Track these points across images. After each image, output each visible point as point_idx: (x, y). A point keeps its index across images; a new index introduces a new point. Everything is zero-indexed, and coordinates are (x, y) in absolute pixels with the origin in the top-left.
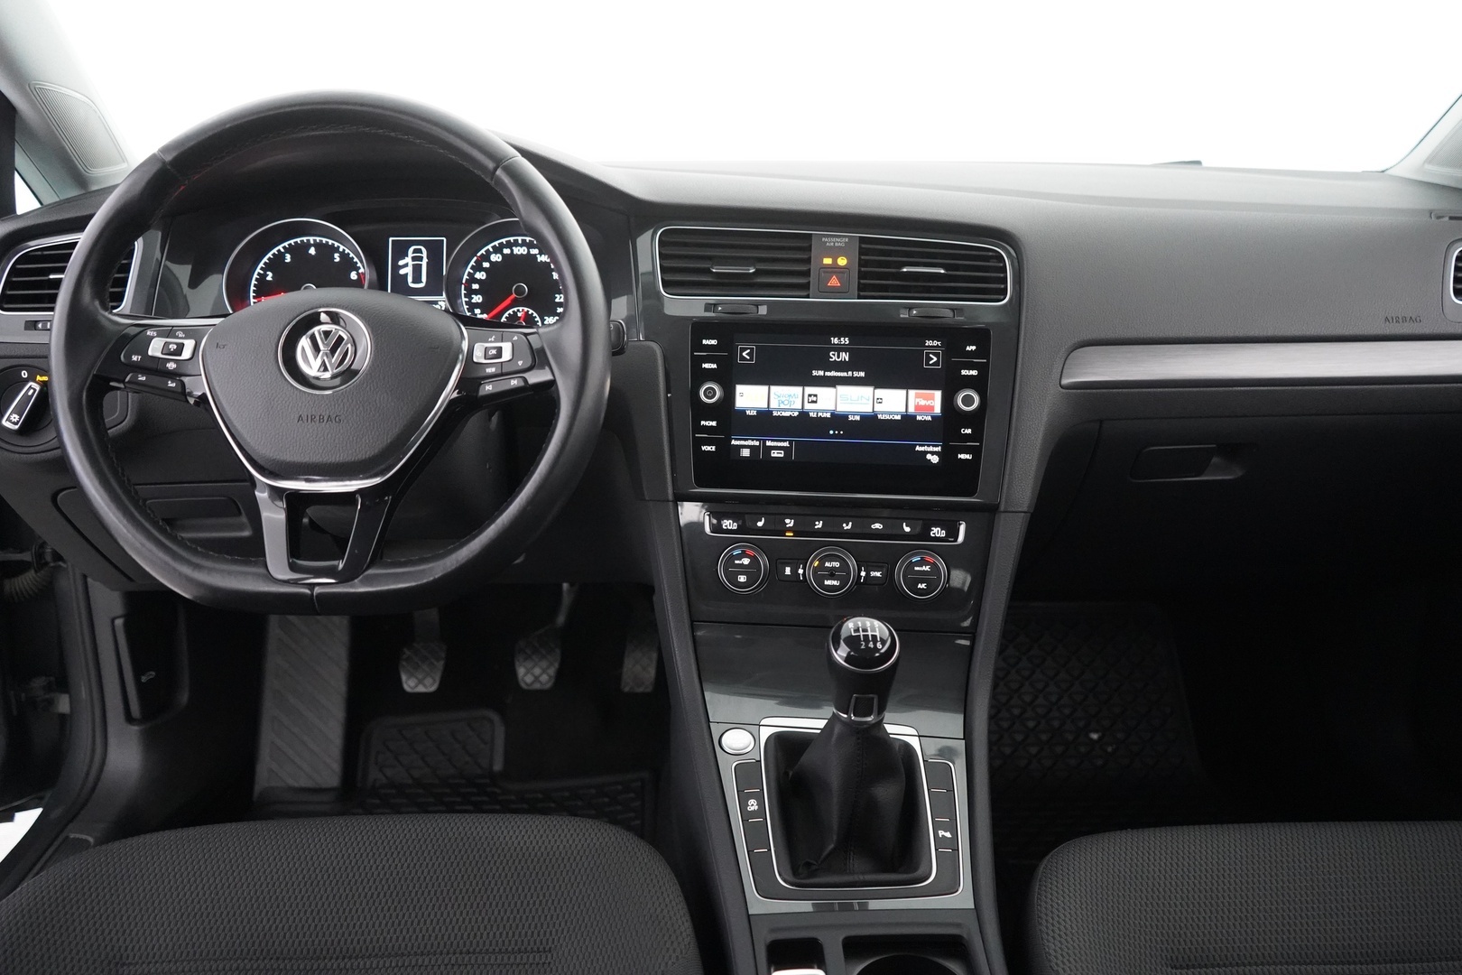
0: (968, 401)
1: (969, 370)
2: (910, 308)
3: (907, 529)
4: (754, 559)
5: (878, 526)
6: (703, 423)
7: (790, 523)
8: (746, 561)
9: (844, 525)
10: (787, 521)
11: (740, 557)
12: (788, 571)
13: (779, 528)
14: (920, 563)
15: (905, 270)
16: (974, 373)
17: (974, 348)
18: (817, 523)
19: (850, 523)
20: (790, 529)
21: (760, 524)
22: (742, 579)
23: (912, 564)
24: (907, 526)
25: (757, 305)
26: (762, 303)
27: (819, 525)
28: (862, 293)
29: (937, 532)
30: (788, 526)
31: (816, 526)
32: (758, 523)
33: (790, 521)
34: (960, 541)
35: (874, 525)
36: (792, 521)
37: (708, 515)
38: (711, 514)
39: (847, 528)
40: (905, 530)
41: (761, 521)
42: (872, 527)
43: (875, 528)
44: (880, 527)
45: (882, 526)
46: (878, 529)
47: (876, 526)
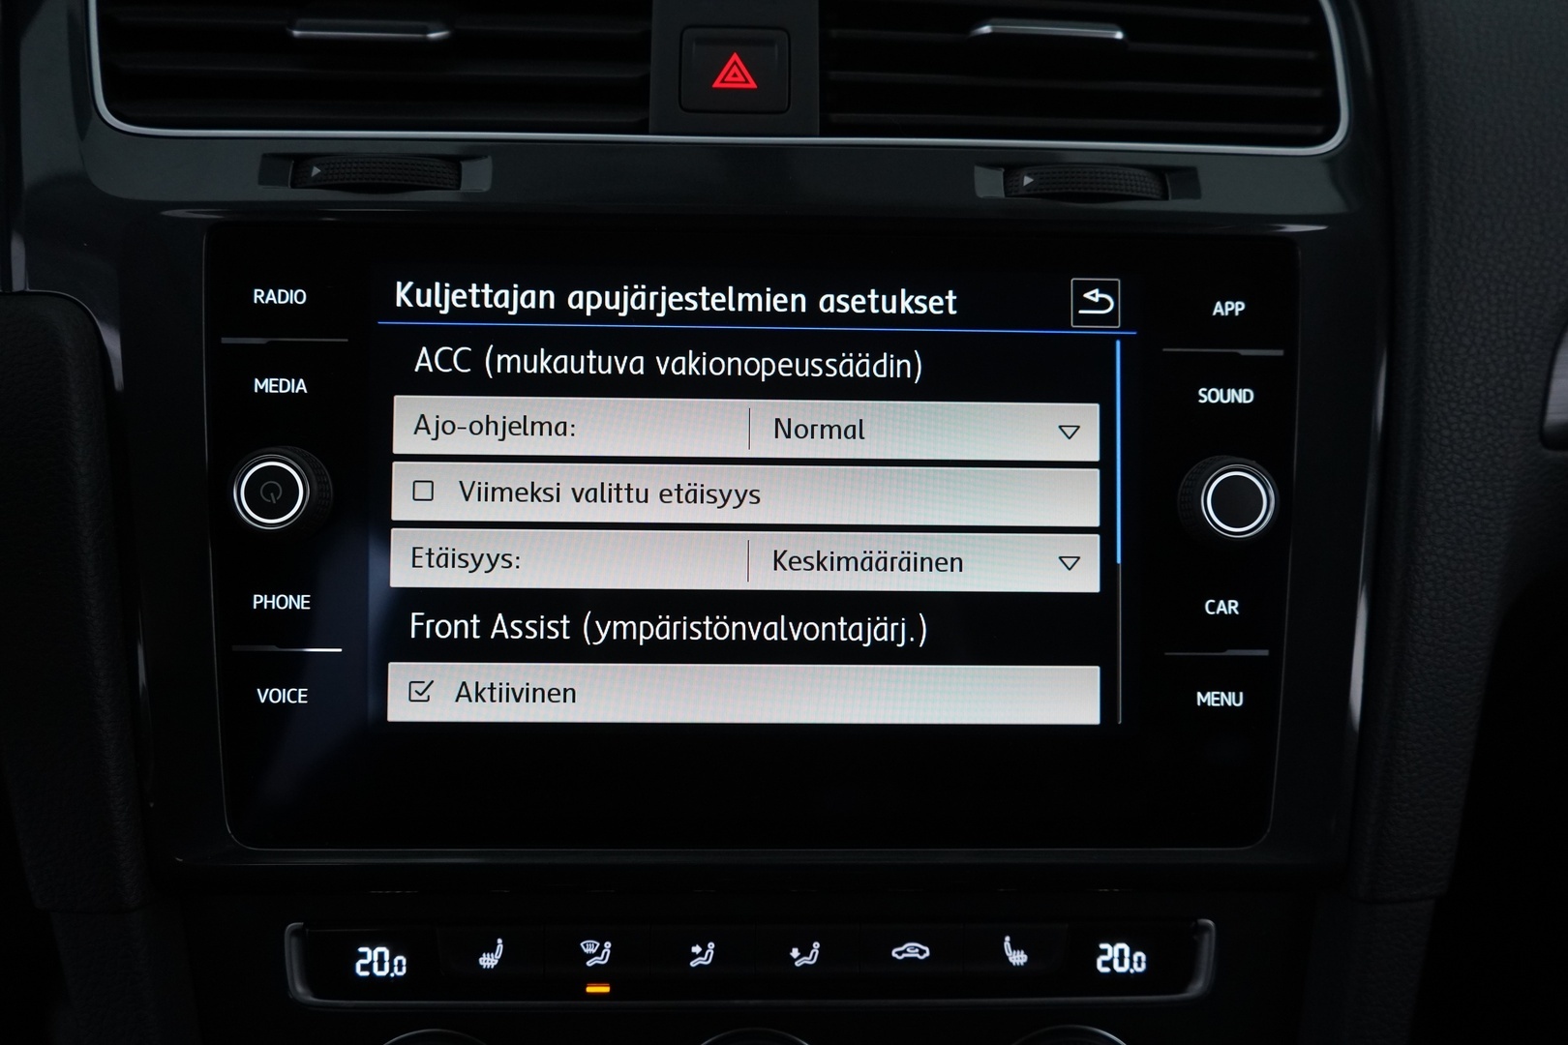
0: (1236, 502)
1: (1225, 386)
2: (1011, 165)
3: (1018, 958)
5: (914, 951)
6: (259, 600)
7: (597, 952)
9: (795, 953)
10: (589, 947)
13: (557, 970)
15: (986, 29)
16: (1241, 396)
17: (1238, 307)
18: (697, 949)
19: (816, 945)
20: (598, 975)
21: (489, 961)
24: (1015, 947)
25: (454, 161)
26: (475, 152)
27: (703, 957)
28: (834, 117)
29: (1118, 957)
30: (589, 963)
31: (695, 956)
32: (484, 955)
33: (598, 944)
34: (1197, 987)
35: (901, 945)
36: (608, 945)
37: (295, 932)
38: (307, 930)
39: (807, 960)
40: (1010, 959)
41: (492, 950)
42: (894, 954)
43: (904, 955)
44: (922, 952)
45: (927, 949)
46: (916, 958)
47: (908, 950)
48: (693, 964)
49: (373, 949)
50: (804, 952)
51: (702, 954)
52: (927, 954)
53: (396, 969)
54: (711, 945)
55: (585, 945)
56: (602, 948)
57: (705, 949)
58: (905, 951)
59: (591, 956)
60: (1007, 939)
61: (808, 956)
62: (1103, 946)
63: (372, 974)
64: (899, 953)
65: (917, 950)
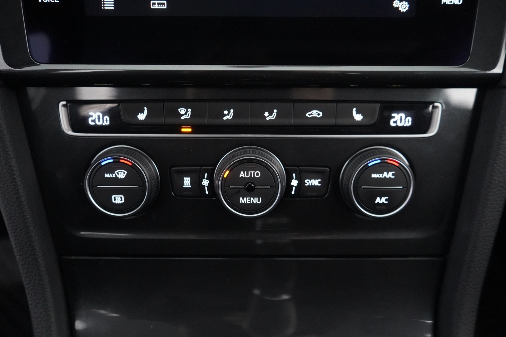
3: (358, 117)
4: (133, 170)
5: (315, 114)
7: (185, 113)
8: (121, 174)
9: (266, 114)
10: (182, 111)
11: (111, 168)
12: (187, 182)
13: (169, 121)
14: (379, 168)
18: (226, 112)
19: (275, 111)
20: (186, 123)
21: (142, 117)
22: (118, 200)
23: (368, 170)
24: (358, 112)
27: (229, 115)
29: (400, 119)
30: (183, 118)
31: (225, 115)
32: (139, 114)
33: (186, 110)
34: (433, 131)
35: (310, 111)
36: (190, 110)
37: (64, 105)
38: (68, 104)
39: (271, 117)
40: (355, 118)
41: (143, 112)
42: (307, 115)
43: (311, 116)
44: (319, 114)
45: (321, 113)
46: (316, 117)
47: (313, 114)
48: (225, 118)
49: (95, 113)
50: (270, 114)
51: (228, 114)
52: (321, 115)
53: (105, 121)
54: (232, 111)
55: (180, 110)
56: (187, 111)
57: (229, 112)
58: (312, 114)
59: (183, 115)
60: (354, 109)
61: (272, 115)
62: (393, 115)
63: (96, 124)
64: (310, 115)
65: (317, 114)
